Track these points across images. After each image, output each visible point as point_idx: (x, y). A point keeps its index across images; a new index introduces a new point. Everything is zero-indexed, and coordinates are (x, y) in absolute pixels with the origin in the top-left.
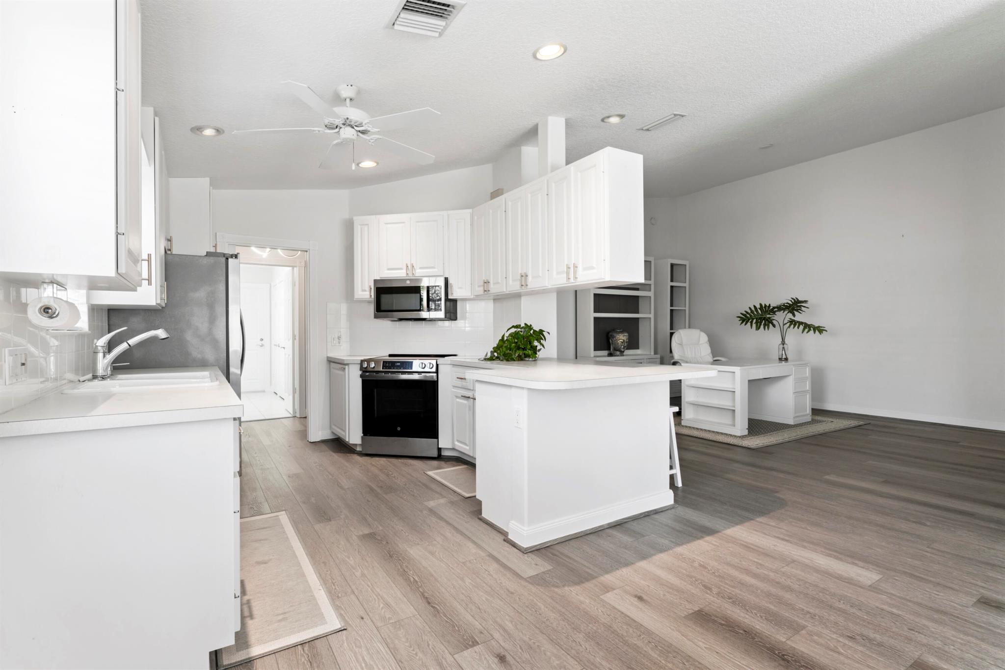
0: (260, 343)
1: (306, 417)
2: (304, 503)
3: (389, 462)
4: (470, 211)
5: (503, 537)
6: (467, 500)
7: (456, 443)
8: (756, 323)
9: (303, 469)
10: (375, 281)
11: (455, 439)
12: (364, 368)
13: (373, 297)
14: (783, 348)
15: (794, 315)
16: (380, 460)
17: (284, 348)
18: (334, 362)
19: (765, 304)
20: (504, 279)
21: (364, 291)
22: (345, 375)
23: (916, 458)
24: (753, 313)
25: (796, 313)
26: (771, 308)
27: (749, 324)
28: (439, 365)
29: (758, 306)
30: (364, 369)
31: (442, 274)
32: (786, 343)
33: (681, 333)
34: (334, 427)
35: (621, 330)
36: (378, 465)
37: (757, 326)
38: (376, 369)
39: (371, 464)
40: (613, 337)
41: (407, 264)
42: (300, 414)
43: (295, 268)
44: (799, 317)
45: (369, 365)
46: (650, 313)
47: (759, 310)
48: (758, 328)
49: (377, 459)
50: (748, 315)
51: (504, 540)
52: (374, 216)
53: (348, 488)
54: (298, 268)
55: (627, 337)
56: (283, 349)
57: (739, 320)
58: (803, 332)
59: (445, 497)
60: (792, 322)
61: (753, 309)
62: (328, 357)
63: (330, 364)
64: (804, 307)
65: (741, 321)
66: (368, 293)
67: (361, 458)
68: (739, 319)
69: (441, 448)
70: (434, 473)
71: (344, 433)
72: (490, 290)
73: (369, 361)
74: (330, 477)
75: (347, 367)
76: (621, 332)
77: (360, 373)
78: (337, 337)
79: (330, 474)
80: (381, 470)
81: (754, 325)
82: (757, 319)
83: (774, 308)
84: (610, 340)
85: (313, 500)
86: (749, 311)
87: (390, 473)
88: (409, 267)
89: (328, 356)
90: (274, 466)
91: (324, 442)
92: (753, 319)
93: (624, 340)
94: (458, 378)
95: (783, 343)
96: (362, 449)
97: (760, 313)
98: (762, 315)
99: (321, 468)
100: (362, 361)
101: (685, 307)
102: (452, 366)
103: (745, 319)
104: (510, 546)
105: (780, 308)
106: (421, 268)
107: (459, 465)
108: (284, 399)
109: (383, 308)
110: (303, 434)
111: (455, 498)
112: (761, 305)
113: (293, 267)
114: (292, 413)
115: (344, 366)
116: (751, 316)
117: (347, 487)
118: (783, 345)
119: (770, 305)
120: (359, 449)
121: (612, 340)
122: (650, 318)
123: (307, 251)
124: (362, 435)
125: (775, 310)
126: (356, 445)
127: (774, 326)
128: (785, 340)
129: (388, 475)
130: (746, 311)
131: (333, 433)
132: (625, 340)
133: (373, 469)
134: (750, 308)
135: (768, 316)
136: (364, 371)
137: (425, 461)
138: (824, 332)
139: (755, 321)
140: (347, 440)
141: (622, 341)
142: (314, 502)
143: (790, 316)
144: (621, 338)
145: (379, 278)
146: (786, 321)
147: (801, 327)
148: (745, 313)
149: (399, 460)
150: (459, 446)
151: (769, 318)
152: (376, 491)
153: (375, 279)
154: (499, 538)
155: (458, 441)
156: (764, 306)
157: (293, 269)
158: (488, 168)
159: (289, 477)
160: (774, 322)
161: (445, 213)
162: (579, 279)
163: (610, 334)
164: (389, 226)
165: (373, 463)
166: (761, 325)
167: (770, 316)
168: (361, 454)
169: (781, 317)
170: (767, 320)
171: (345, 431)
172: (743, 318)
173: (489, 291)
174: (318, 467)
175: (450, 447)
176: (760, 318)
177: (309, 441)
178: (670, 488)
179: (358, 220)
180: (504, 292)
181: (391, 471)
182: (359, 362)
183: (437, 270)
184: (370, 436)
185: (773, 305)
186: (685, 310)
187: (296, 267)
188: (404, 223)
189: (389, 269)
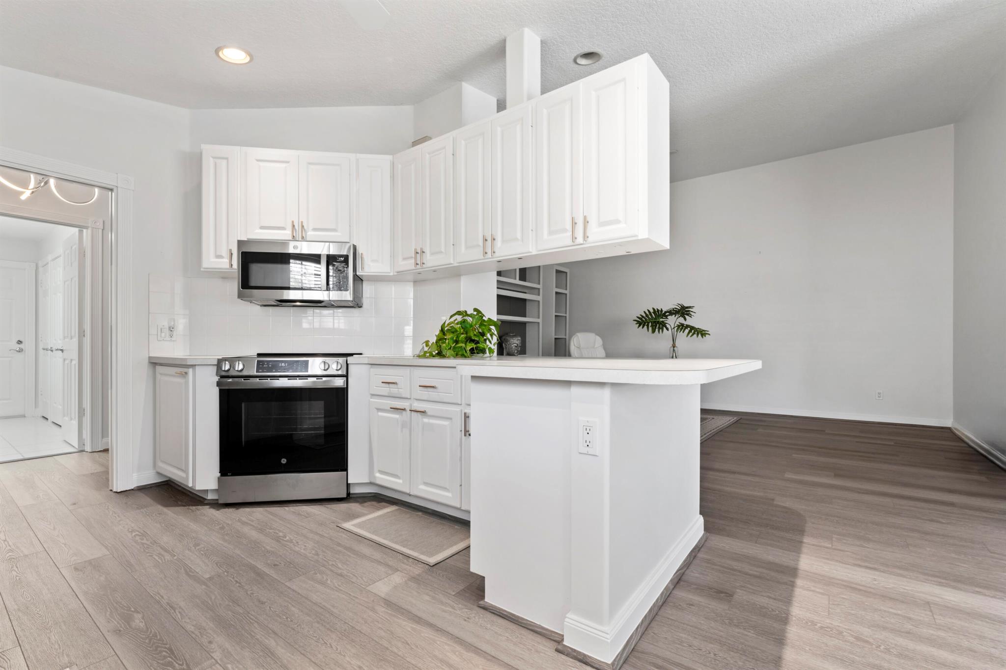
0: (18, 347)
1: (106, 450)
2: (117, 632)
3: (271, 513)
4: (390, 157)
5: (554, 645)
6: (434, 569)
7: (378, 475)
8: (652, 326)
9: (106, 547)
10: (240, 243)
11: (376, 468)
12: (224, 371)
13: (235, 265)
14: (674, 350)
15: (685, 319)
16: (253, 512)
17: (62, 350)
18: (161, 365)
19: (657, 309)
20: (452, 245)
21: (219, 257)
22: (187, 383)
23: (820, 448)
24: (648, 317)
25: (686, 316)
26: (663, 312)
27: (646, 327)
28: (349, 365)
29: (652, 311)
30: (224, 374)
31: (348, 241)
32: (676, 346)
33: (579, 335)
34: (160, 464)
35: (514, 334)
36: (252, 521)
37: (652, 329)
38: (245, 373)
39: (240, 521)
40: (507, 341)
41: (293, 222)
42: (92, 447)
43: (85, 231)
44: (689, 321)
45: (232, 366)
46: (539, 318)
47: (652, 314)
48: (653, 331)
49: (247, 510)
50: (643, 319)
51: (557, 650)
52: (238, 148)
53: (211, 579)
54: (89, 231)
55: (520, 341)
56: (61, 352)
57: (636, 324)
58: (687, 336)
59: (397, 570)
60: (681, 327)
61: (647, 313)
62: (150, 358)
63: (154, 368)
64: (692, 312)
65: (638, 325)
66: (226, 261)
67: (218, 512)
68: (636, 322)
69: (350, 484)
70: (354, 525)
71: (183, 475)
72: (425, 262)
73: (232, 360)
74: (168, 557)
75: (190, 371)
76: (515, 336)
77: (217, 379)
78: (167, 326)
79: (166, 551)
80: (261, 531)
81: (650, 329)
82: (651, 322)
83: (666, 312)
84: (504, 345)
85: (138, 621)
86: (644, 315)
87: (281, 534)
88: (296, 227)
89: (151, 355)
90: (40, 549)
91: (142, 489)
92: (648, 323)
93: (518, 345)
94: (382, 382)
95: (674, 346)
96: (219, 497)
97: (654, 317)
98: (656, 319)
99: (145, 541)
100: (220, 362)
101: (566, 313)
102: (370, 366)
103: (642, 322)
104: (578, 664)
105: (672, 312)
106: (315, 230)
107: (385, 507)
108: (61, 426)
109: (252, 284)
110: (102, 479)
111: (417, 570)
112: (654, 309)
113: (81, 227)
114: (77, 447)
115: (185, 370)
116: (646, 319)
117: (207, 576)
118: (674, 347)
119: (661, 309)
120: (210, 497)
121: (505, 344)
122: (539, 323)
123: (112, 190)
124: (219, 474)
125: (667, 314)
126: (206, 491)
127: (667, 329)
128: (676, 343)
129: (278, 539)
130: (641, 315)
131: (159, 474)
132: (519, 343)
133: (246, 530)
134: (645, 312)
135: (661, 320)
136: (223, 376)
137: (329, 506)
138: (707, 335)
139: (650, 324)
140: (190, 485)
141: (516, 345)
142: (142, 625)
143: (681, 320)
144: (515, 342)
145: (246, 240)
146: (676, 325)
147: (687, 331)
148: (640, 317)
149: (286, 508)
150: (382, 479)
151: (663, 322)
152: (268, 575)
153: (239, 239)
154: (547, 648)
155: (381, 472)
156: (656, 310)
157: (81, 232)
158: (408, 109)
159: (76, 569)
160: (668, 326)
161: (352, 156)
162: (590, 239)
163: (504, 338)
164: (261, 164)
165: (244, 519)
166: (656, 328)
167: (663, 320)
168: (217, 505)
169: (672, 321)
170: (661, 324)
171: (186, 471)
172: (639, 321)
173: (423, 264)
174: (138, 538)
175: (367, 481)
176: (655, 322)
177: (115, 490)
178: (701, 514)
179: (209, 150)
180: (452, 264)
181: (280, 531)
182: (216, 363)
183: (339, 234)
184: (233, 475)
185: (664, 310)
186: (566, 317)
187: (86, 228)
188: (288, 162)
189: (262, 228)
